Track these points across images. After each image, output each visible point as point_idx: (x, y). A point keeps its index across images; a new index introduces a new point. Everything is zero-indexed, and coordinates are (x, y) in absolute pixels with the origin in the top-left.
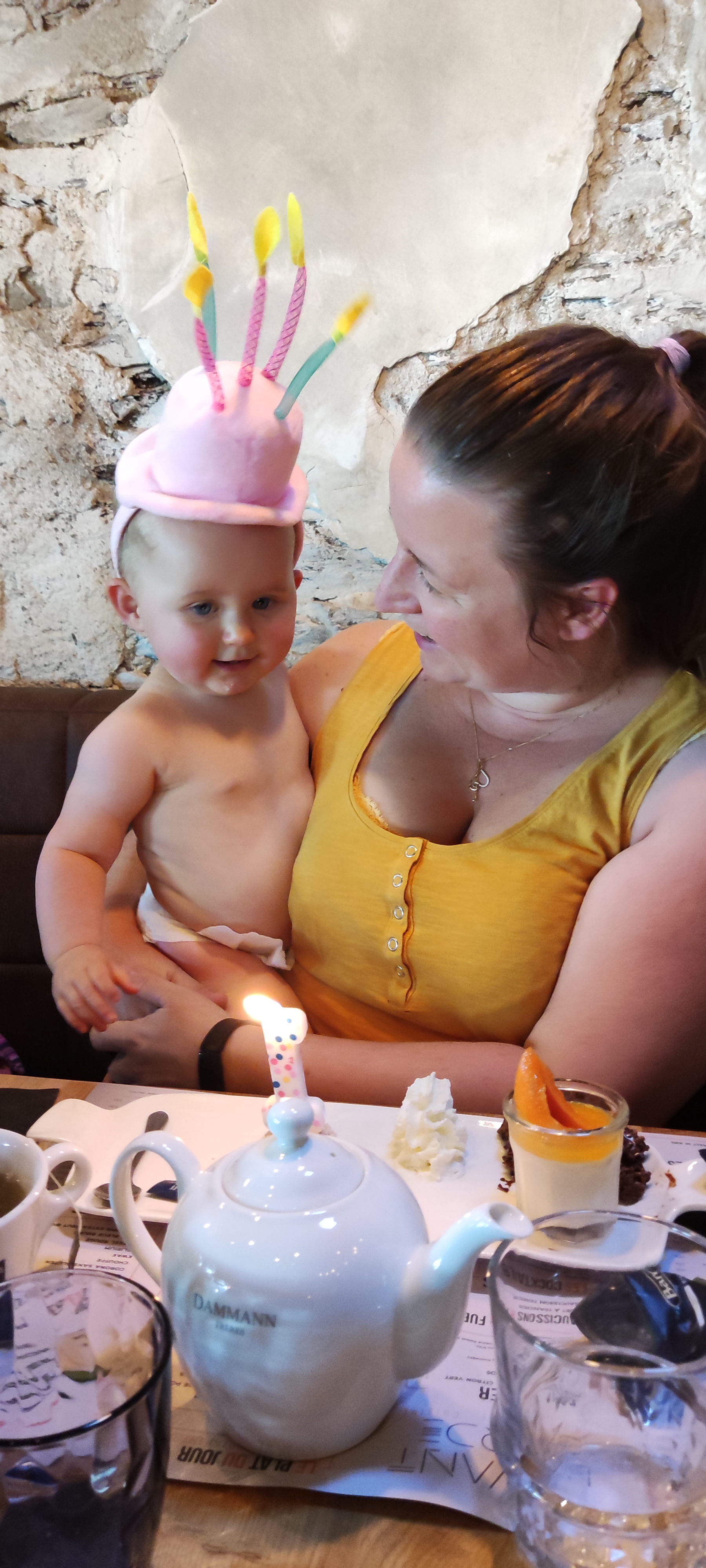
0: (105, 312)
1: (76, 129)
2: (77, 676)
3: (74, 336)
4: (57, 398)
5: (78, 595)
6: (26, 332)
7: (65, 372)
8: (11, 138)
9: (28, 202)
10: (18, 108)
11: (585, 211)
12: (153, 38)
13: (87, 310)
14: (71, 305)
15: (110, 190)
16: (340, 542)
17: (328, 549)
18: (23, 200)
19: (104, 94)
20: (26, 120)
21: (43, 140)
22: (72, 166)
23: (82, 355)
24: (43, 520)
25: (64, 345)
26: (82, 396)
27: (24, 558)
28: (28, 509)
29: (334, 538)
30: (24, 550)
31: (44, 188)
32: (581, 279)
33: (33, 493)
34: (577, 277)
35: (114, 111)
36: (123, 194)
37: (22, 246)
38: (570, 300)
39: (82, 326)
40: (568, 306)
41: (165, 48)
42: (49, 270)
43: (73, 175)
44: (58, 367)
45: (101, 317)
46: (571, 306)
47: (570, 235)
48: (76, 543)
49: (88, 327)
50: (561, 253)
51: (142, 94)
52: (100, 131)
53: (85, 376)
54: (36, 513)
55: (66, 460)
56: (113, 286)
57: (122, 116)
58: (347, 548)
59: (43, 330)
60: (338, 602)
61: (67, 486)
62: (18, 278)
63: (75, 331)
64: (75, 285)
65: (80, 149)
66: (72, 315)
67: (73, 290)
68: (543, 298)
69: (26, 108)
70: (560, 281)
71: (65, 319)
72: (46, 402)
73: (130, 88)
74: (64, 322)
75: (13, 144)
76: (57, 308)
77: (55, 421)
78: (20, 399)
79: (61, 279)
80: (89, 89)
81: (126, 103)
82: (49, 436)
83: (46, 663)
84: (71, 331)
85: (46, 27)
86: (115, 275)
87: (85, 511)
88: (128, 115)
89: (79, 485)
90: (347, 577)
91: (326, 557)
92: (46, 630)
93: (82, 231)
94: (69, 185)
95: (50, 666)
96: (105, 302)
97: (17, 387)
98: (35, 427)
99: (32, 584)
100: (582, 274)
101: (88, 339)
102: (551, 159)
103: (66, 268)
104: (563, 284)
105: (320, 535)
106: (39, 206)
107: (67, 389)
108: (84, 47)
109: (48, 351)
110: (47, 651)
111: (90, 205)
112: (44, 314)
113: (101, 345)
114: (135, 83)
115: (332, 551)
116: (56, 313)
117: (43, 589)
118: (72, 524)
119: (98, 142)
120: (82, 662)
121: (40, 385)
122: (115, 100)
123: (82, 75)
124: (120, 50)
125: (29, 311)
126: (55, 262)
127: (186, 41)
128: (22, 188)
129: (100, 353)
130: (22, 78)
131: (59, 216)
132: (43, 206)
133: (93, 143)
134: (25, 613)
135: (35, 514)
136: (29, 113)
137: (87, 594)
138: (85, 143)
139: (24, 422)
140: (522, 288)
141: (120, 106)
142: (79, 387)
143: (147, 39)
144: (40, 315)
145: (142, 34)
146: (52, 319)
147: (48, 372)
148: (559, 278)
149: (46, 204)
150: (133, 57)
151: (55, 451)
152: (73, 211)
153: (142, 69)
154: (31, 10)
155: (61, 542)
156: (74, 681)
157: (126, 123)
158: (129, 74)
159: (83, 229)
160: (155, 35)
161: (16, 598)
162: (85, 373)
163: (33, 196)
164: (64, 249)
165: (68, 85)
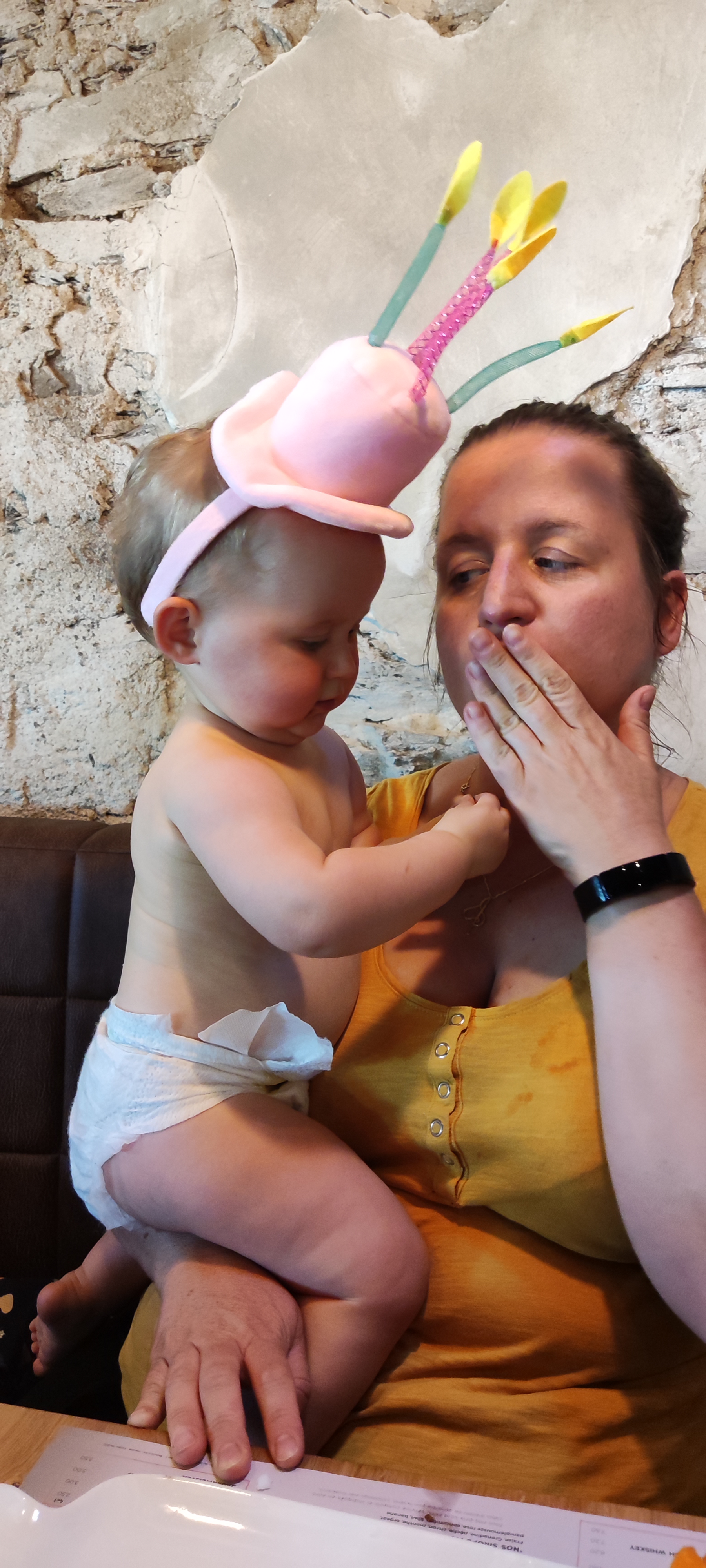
0: (141, 400)
1: (114, 200)
2: (93, 801)
3: (104, 427)
4: (83, 493)
5: (98, 710)
6: (51, 421)
7: (93, 465)
8: (42, 210)
9: (59, 280)
10: (51, 178)
11: (688, 289)
12: (201, 103)
13: (119, 397)
14: (102, 392)
15: (149, 267)
16: (397, 657)
17: (383, 664)
18: (53, 277)
19: (145, 163)
20: (59, 191)
21: (77, 212)
22: (108, 241)
23: (113, 447)
24: (62, 626)
25: (94, 436)
26: (111, 491)
27: (40, 668)
28: (46, 615)
29: (391, 653)
30: (40, 659)
31: (76, 264)
32: (682, 366)
33: (52, 596)
34: (678, 363)
35: (157, 182)
36: (163, 270)
37: (50, 327)
38: (670, 389)
39: (114, 416)
40: (667, 395)
41: (214, 112)
42: (80, 353)
43: (109, 251)
44: (86, 459)
45: (135, 405)
46: (671, 396)
47: (671, 316)
48: (97, 652)
49: (121, 417)
50: (660, 337)
51: (188, 162)
52: (140, 203)
53: (115, 470)
54: (55, 619)
55: (91, 561)
56: (149, 371)
57: (165, 187)
58: (405, 664)
59: (71, 420)
60: (394, 724)
61: (90, 589)
62: (45, 362)
63: (106, 420)
64: (107, 370)
65: (117, 222)
66: (103, 402)
67: (106, 376)
68: (637, 386)
69: (60, 178)
70: (658, 367)
71: (95, 408)
72: (71, 497)
73: (173, 157)
74: (94, 412)
75: (45, 218)
76: (87, 395)
77: (79, 517)
78: (42, 493)
79: (92, 364)
80: (129, 158)
81: (170, 173)
82: (72, 534)
83: (58, 787)
84: (101, 421)
85: (84, 92)
86: (152, 359)
87: (109, 616)
88: (171, 184)
89: (105, 589)
90: (404, 696)
91: (381, 674)
92: (61, 750)
93: (118, 312)
94: (104, 261)
95: (63, 790)
96: (140, 389)
97: (40, 481)
98: (57, 525)
99: (46, 698)
100: (684, 360)
101: (120, 430)
102: (650, 231)
103: (98, 351)
104: (661, 370)
105: (375, 648)
106: (70, 284)
107: (94, 483)
108: (125, 112)
109: (76, 442)
110: (61, 772)
111: (127, 284)
112: (73, 402)
113: (135, 436)
114: (180, 151)
115: (388, 667)
116: (86, 401)
117: (58, 703)
118: (94, 631)
119: (138, 214)
120: (99, 787)
121: (64, 479)
122: (158, 170)
123: (122, 143)
124: (165, 115)
125: (55, 398)
126: (86, 345)
127: (238, 105)
128: (52, 264)
129: (132, 445)
130: (56, 146)
131: (93, 294)
132: (75, 284)
133: (132, 216)
134: (38, 729)
135: (53, 620)
136: (63, 183)
137: (108, 709)
138: (124, 216)
139: (45, 518)
140: (615, 375)
141: (163, 175)
142: (108, 481)
143: (195, 105)
144: (67, 402)
145: (189, 98)
146: (81, 407)
147: (74, 464)
148: (657, 364)
149: (79, 282)
150: (180, 122)
151: (79, 552)
152: (108, 289)
153: (188, 136)
154: (70, 75)
155: (81, 651)
156: (90, 808)
157: (170, 194)
158: (174, 142)
159: (118, 309)
160: (203, 99)
161: (29, 713)
162: (116, 466)
163: (64, 273)
164: (97, 331)
165: (107, 153)
